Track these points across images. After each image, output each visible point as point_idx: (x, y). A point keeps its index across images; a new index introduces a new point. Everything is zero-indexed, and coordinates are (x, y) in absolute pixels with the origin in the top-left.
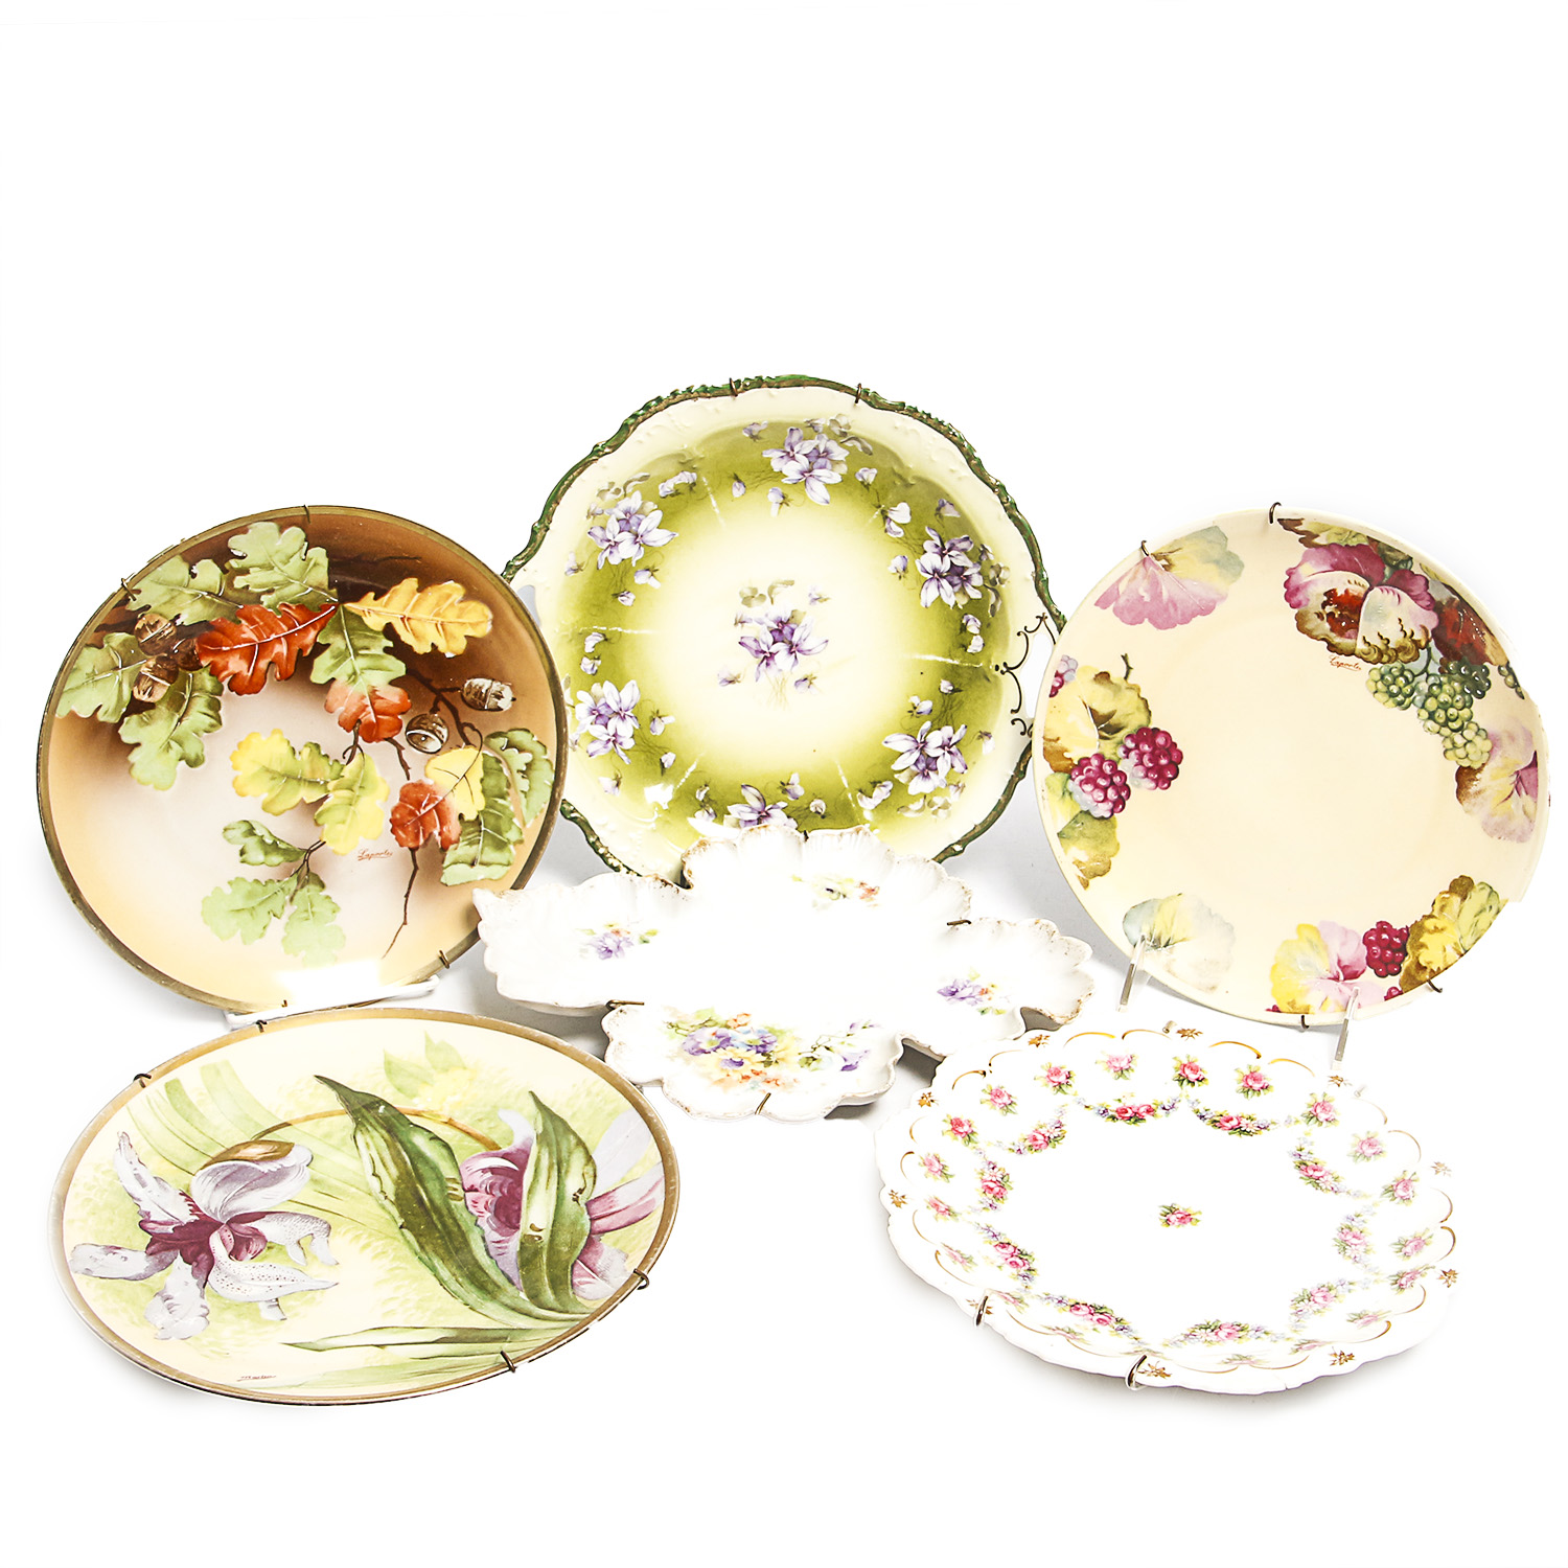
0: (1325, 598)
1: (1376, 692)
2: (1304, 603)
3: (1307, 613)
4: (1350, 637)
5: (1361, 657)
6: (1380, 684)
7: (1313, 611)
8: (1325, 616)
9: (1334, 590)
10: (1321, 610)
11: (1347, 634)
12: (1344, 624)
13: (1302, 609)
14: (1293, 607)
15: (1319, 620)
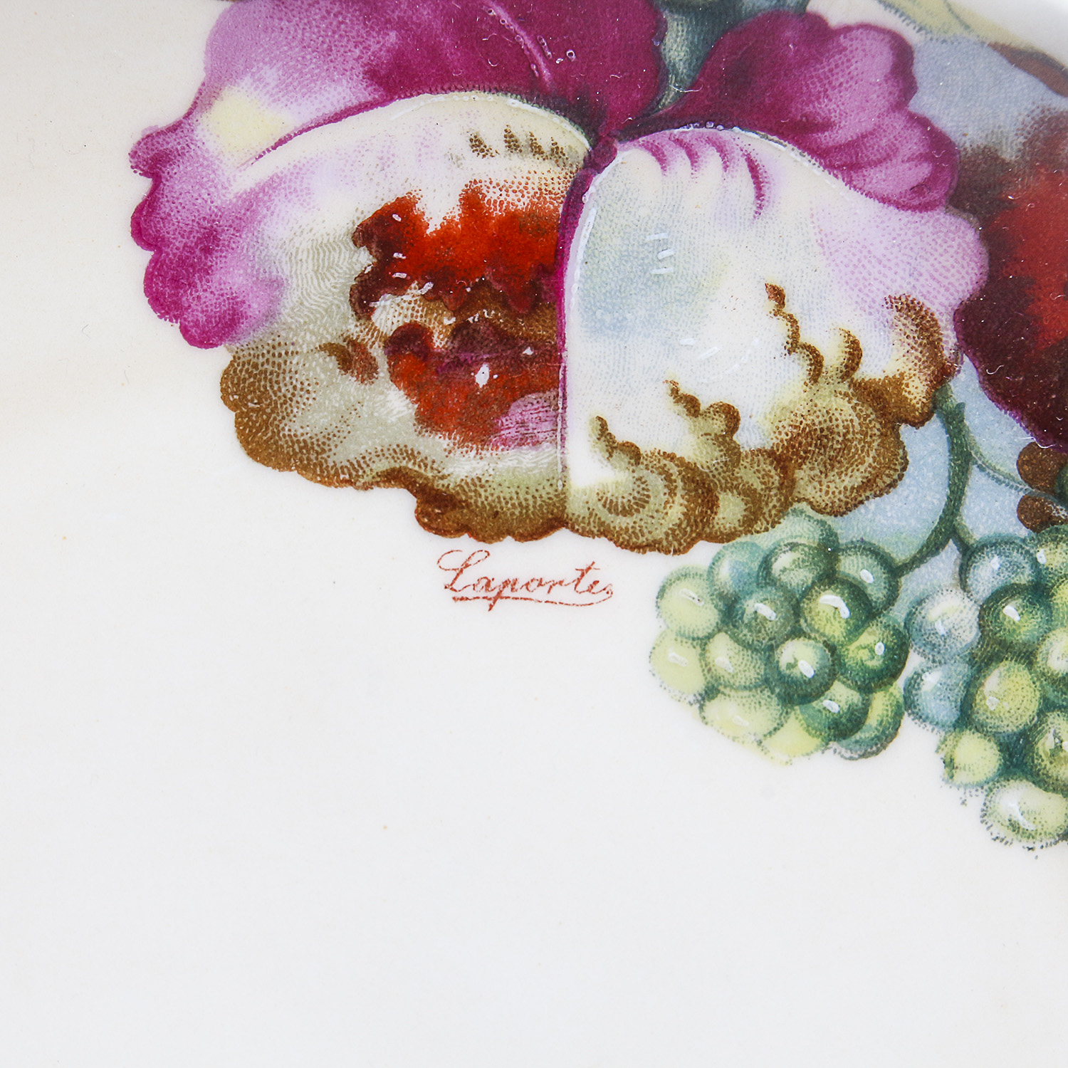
0: (364, 260)
1: (710, 692)
2: (255, 307)
3: (279, 354)
4: (526, 439)
5: (605, 532)
6: (724, 653)
7: (308, 340)
8: (377, 352)
9: (404, 206)
10: (353, 328)
11: (509, 425)
12: (482, 376)
13: (251, 339)
14: (201, 337)
15: (350, 385)
